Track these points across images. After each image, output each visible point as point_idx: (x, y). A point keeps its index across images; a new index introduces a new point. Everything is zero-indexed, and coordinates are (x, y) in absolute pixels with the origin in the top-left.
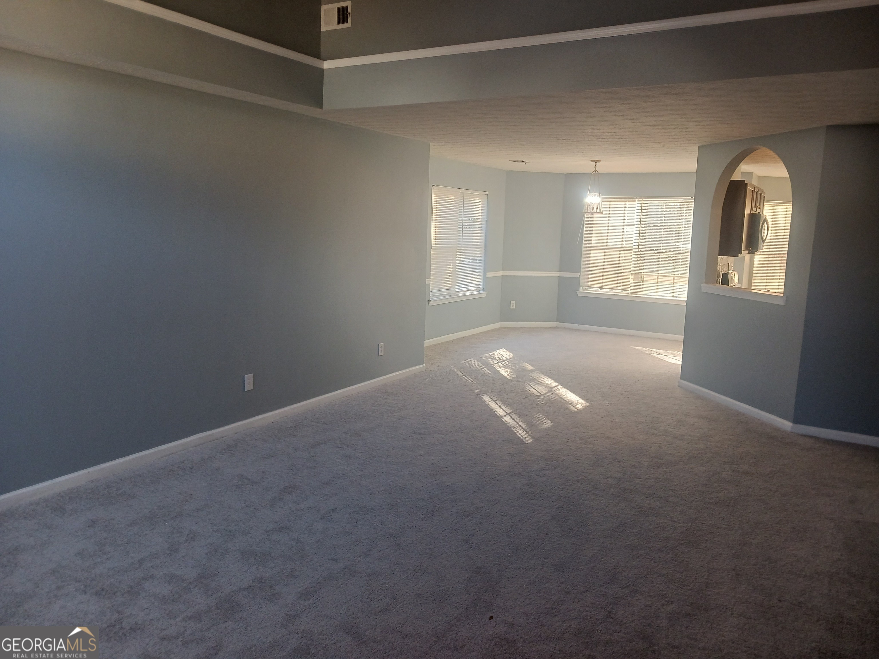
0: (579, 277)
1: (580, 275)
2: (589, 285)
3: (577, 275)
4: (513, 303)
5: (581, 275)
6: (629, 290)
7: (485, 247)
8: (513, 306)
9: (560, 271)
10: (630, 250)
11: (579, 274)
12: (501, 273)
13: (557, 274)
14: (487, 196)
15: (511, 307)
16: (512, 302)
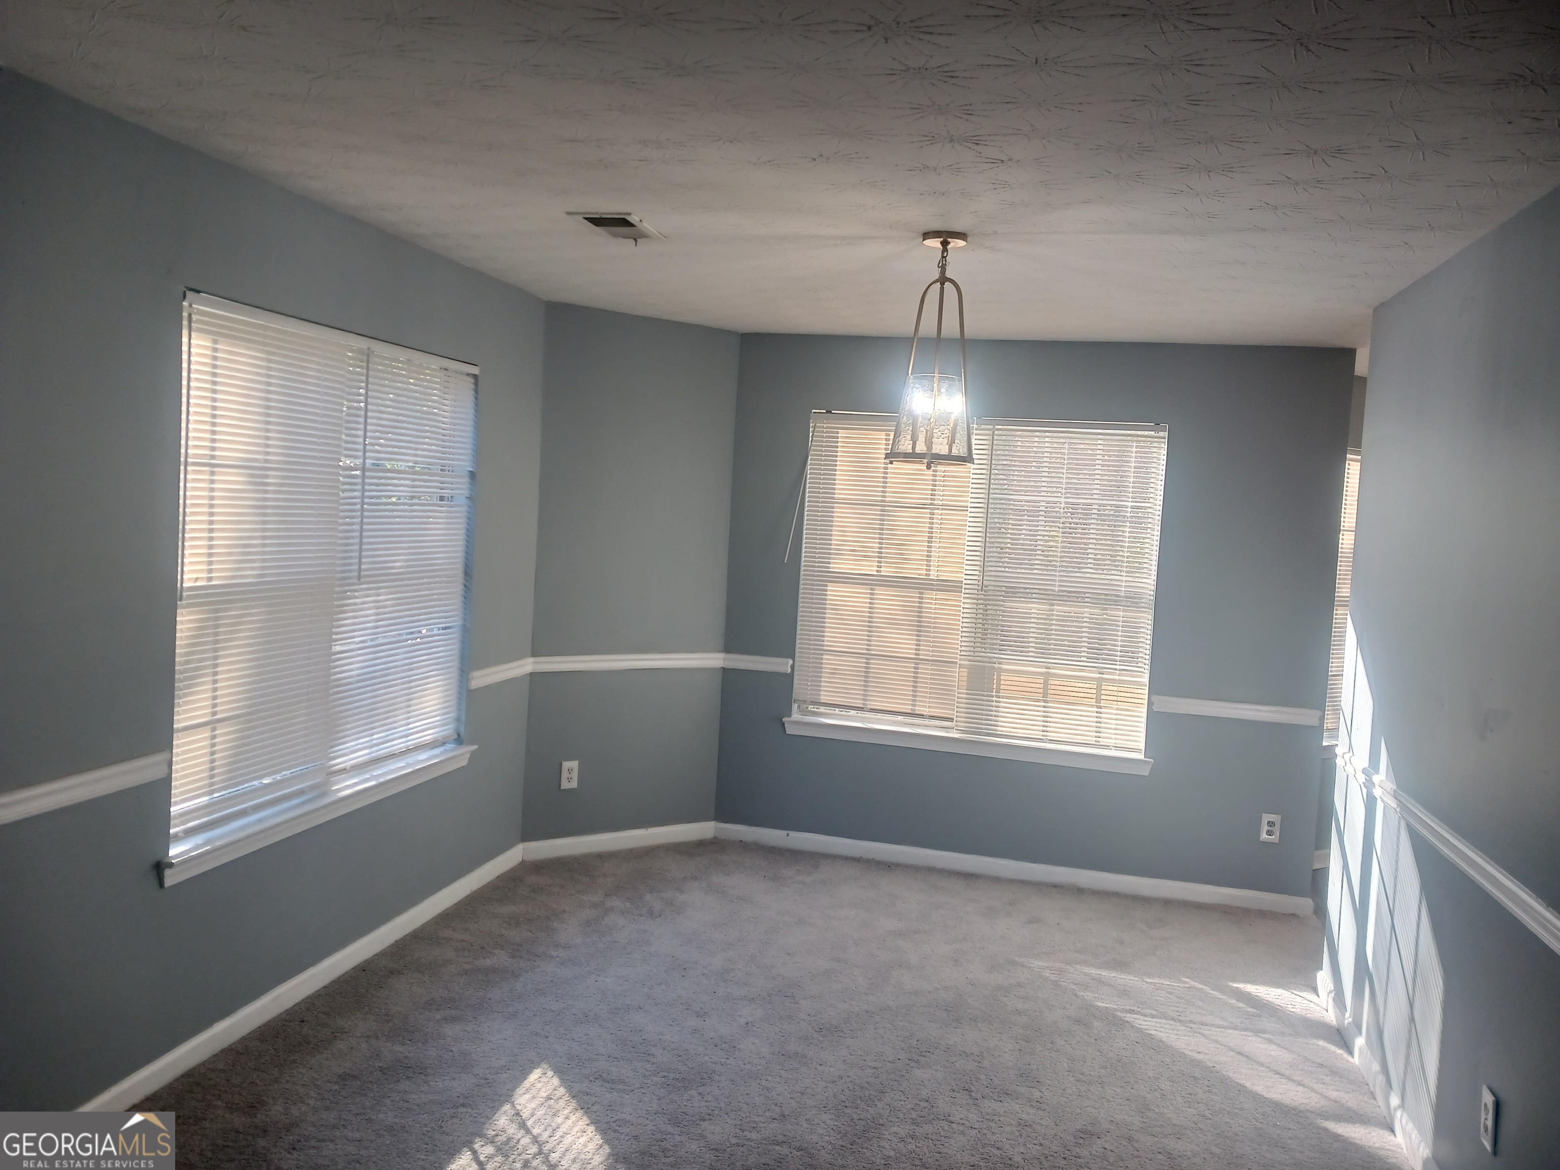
0: (789, 671)
1: (793, 667)
2: (823, 699)
3: (781, 665)
4: (570, 770)
5: (797, 664)
6: (951, 720)
7: (468, 572)
8: (569, 780)
9: (728, 648)
10: (952, 587)
11: (791, 662)
12: (527, 666)
13: (715, 660)
14: (472, 380)
15: (565, 785)
16: (566, 765)
